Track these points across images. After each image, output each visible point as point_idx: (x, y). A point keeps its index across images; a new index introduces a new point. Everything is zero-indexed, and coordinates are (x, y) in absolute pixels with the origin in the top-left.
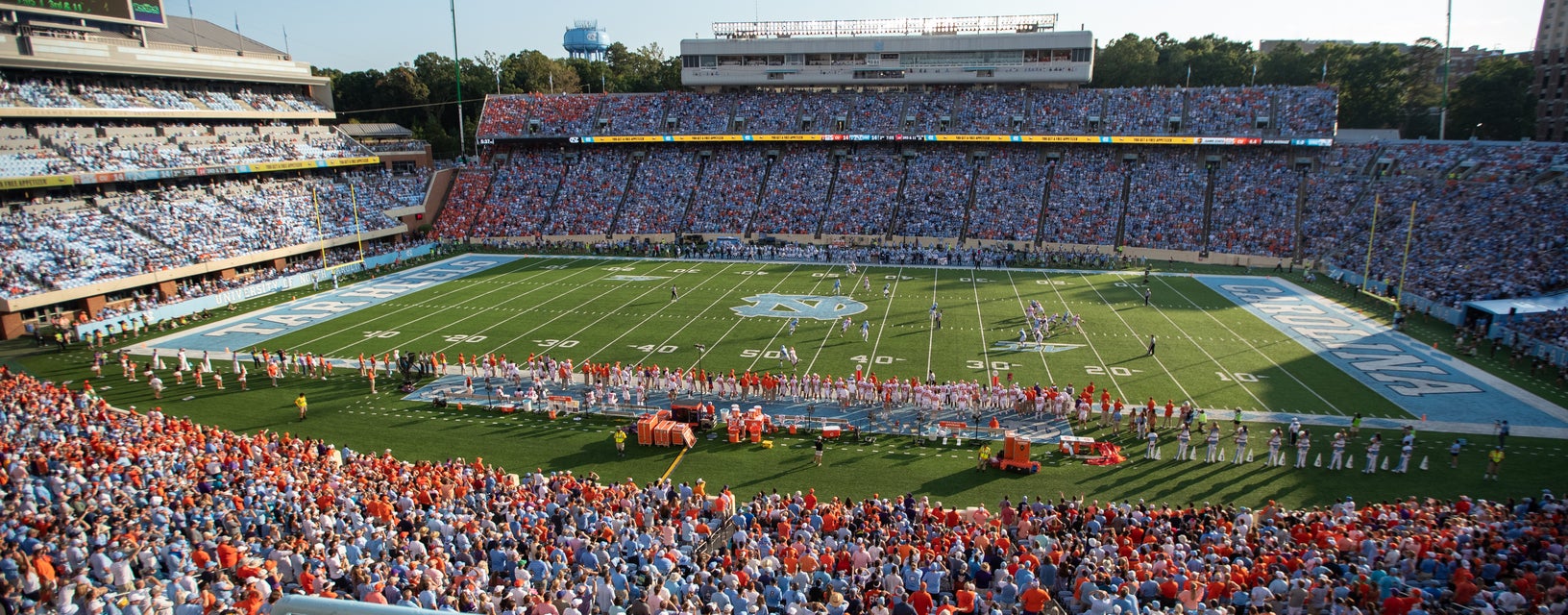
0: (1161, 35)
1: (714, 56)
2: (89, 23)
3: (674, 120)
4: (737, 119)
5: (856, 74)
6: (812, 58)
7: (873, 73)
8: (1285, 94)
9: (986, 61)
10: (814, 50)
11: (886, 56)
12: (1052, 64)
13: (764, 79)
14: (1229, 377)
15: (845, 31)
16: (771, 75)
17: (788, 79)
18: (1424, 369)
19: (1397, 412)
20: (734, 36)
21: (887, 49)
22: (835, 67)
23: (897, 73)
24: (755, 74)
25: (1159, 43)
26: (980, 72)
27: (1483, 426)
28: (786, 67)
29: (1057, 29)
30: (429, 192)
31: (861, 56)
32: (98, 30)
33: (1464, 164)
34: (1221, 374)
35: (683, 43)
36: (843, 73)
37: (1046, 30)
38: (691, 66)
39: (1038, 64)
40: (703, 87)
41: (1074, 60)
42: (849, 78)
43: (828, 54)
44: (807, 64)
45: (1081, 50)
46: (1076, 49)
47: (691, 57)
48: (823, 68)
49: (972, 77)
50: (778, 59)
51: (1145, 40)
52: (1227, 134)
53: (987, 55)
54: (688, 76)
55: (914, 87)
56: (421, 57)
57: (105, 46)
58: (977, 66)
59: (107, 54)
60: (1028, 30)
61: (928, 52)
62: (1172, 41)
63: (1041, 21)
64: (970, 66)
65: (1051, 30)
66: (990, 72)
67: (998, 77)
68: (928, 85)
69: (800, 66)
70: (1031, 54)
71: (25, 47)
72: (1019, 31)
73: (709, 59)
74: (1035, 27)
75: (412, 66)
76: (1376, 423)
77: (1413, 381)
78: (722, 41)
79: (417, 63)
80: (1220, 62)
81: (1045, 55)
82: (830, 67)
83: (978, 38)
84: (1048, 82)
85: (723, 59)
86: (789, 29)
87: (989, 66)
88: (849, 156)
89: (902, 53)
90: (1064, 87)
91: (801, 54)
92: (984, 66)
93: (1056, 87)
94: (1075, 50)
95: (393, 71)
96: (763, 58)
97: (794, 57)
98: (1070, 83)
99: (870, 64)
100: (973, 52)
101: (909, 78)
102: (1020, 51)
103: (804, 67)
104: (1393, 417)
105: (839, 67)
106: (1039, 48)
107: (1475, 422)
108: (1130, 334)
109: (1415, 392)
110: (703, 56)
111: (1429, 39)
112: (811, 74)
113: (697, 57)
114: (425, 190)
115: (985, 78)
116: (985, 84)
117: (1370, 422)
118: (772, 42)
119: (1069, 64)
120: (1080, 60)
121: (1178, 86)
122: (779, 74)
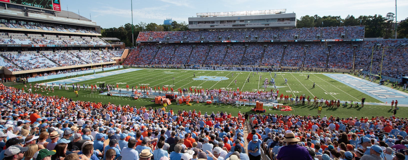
0: (316, 15)
1: (197, 22)
2: (43, 10)
3: (186, 37)
4: (202, 37)
5: (233, 26)
6: (222, 22)
7: (237, 25)
8: (350, 28)
9: (267, 22)
10: (222, 20)
11: (241, 21)
12: (285, 22)
13: (209, 27)
14: (327, 93)
15: (230, 14)
16: (211, 26)
17: (215, 27)
18: (388, 92)
19: (379, 101)
20: (202, 17)
21: (241, 19)
22: (228, 24)
23: (244, 25)
24: (207, 26)
25: (315, 17)
26: (266, 25)
27: (405, 105)
28: (215, 24)
29: (286, 13)
30: (123, 54)
31: (235, 21)
32: (44, 12)
33: (402, 45)
34: (325, 93)
35: (189, 18)
36: (230, 26)
37: (283, 13)
38: (191, 24)
39: (281, 22)
40: (194, 29)
41: (291, 21)
42: (231, 27)
43: (226, 21)
44: (221, 23)
45: (293, 18)
47: (191, 22)
48: (224, 24)
49: (264, 26)
50: (213, 22)
51: (311, 17)
52: (333, 39)
53: (268, 20)
54: (190, 27)
55: (249, 29)
56: (126, 24)
57: (46, 16)
58: (265, 23)
59: (46, 18)
60: (278, 13)
61: (252, 20)
62: (318, 17)
63: (282, 11)
64: (263, 23)
65: (284, 13)
66: (268, 24)
67: (270, 25)
68: (252, 28)
69: (219, 24)
70: (279, 20)
71: (27, 15)
72: (276, 13)
73: (195, 22)
74: (281, 13)
75: (124, 27)
76: (371, 104)
77: (384, 95)
78: (199, 18)
79: (125, 26)
80: (331, 21)
81: (283, 20)
82: (226, 24)
83: (265, 16)
84: (284, 27)
85: (199, 22)
86: (216, 14)
87: (268, 23)
88: (231, 47)
89: (245, 20)
90: (288, 28)
91: (219, 21)
92: (267, 23)
93: (286, 28)
94: (291, 18)
95: (119, 28)
97: (217, 21)
98: (290, 27)
99: (237, 23)
100: (264, 19)
101: (247, 26)
102: (276, 19)
103: (220, 24)
104: (376, 102)
105: (229, 24)
106: (281, 18)
107: (403, 104)
108: (301, 84)
109: (385, 97)
110: (194, 22)
111: (391, 13)
112: (221, 26)
113: (192, 22)
114: (122, 54)
115: (267, 26)
116: (267, 28)
117: (370, 103)
118: (212, 18)
119: (290, 22)
120: (292, 21)
121: (320, 27)
122: (213, 26)
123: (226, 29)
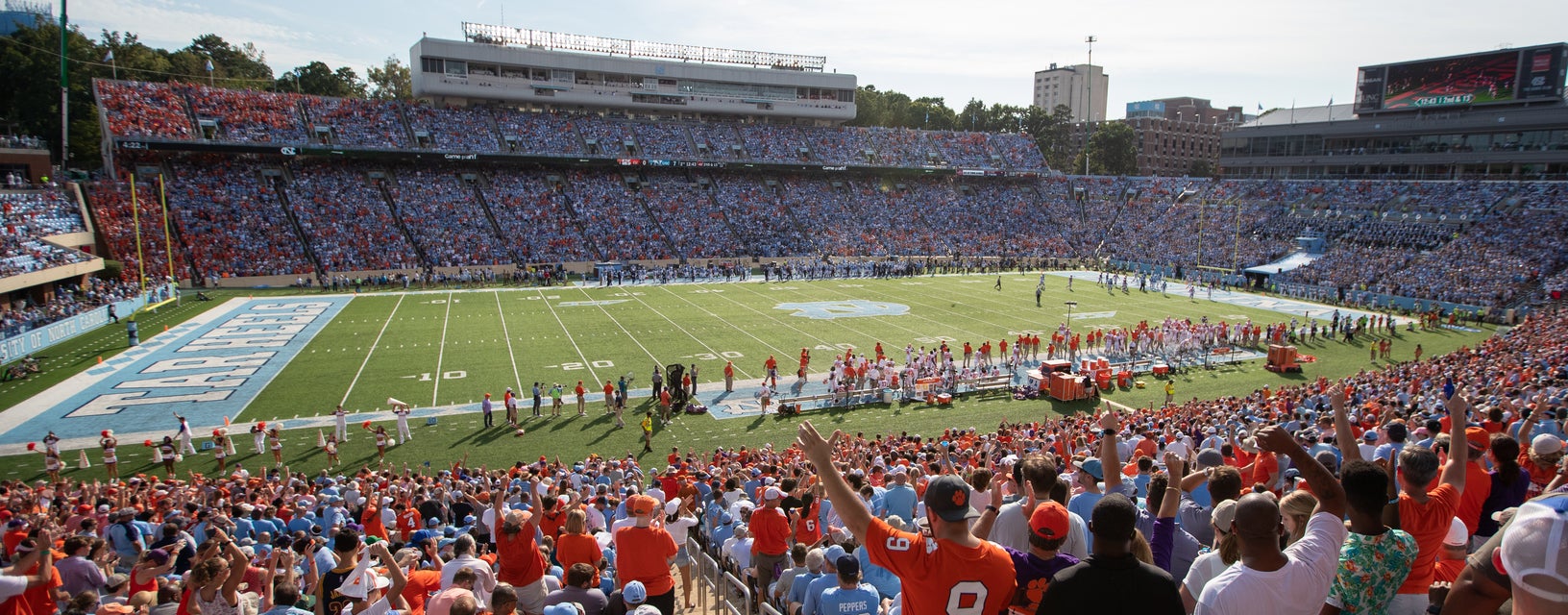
1: (462, 62)
3: (424, 135)
4: (507, 138)
5: (635, 97)
6: (582, 76)
7: (653, 98)
9: (760, 95)
10: (585, 67)
11: (664, 81)
12: (822, 101)
13: (531, 95)
16: (539, 91)
17: (559, 97)
21: (667, 74)
22: (609, 88)
23: (678, 100)
24: (517, 88)
26: (760, 105)
28: (552, 83)
29: (826, 70)
30: (84, 213)
31: (638, 79)
35: (422, 41)
36: (619, 96)
37: (814, 71)
38: (433, 71)
39: (809, 101)
40: (447, 97)
41: (840, 100)
42: (629, 101)
43: (600, 73)
44: (576, 81)
45: (846, 91)
46: (842, 90)
47: (434, 59)
48: (597, 87)
49: (753, 109)
50: (542, 73)
53: (758, 87)
54: (435, 83)
55: (688, 115)
58: (754, 99)
60: (786, 68)
63: (804, 62)
64: (748, 99)
65: (819, 71)
66: (768, 106)
67: (777, 110)
68: (704, 114)
69: (571, 83)
70: (802, 91)
73: (456, 64)
74: (797, 67)
81: (815, 93)
82: (604, 88)
84: (815, 118)
85: (475, 67)
87: (765, 100)
89: (680, 80)
90: (828, 124)
91: (572, 71)
92: (760, 99)
93: (822, 124)
94: (840, 91)
96: (524, 71)
97: (562, 72)
98: (833, 120)
99: (648, 88)
101: (691, 105)
102: (793, 87)
103: (575, 86)
105: (615, 89)
106: (812, 86)
110: (448, 60)
112: (579, 94)
113: (441, 60)
115: (764, 111)
116: (760, 117)
118: (520, 51)
119: (836, 102)
120: (845, 100)
121: (919, 129)
122: (549, 91)
123: (594, 109)
